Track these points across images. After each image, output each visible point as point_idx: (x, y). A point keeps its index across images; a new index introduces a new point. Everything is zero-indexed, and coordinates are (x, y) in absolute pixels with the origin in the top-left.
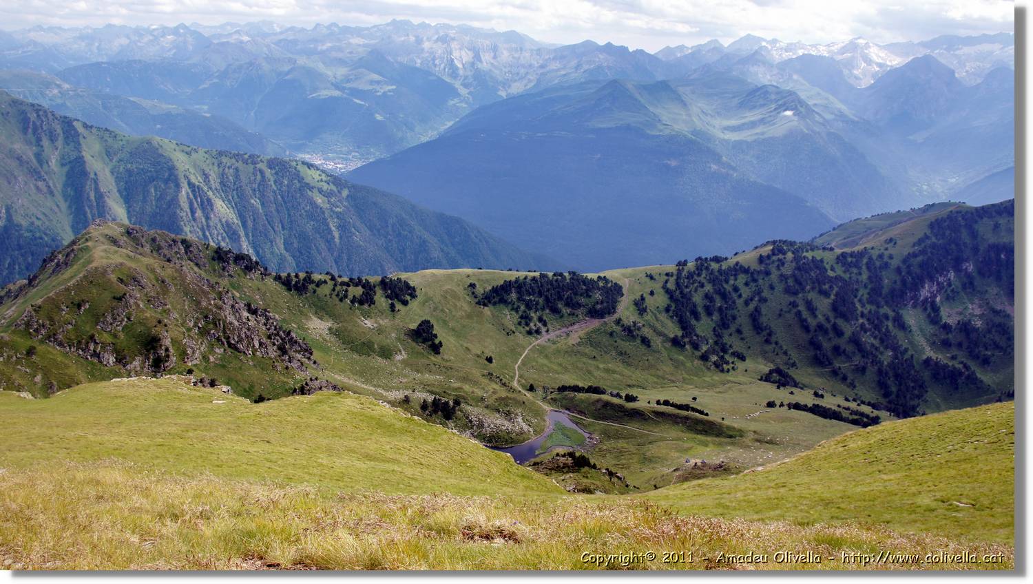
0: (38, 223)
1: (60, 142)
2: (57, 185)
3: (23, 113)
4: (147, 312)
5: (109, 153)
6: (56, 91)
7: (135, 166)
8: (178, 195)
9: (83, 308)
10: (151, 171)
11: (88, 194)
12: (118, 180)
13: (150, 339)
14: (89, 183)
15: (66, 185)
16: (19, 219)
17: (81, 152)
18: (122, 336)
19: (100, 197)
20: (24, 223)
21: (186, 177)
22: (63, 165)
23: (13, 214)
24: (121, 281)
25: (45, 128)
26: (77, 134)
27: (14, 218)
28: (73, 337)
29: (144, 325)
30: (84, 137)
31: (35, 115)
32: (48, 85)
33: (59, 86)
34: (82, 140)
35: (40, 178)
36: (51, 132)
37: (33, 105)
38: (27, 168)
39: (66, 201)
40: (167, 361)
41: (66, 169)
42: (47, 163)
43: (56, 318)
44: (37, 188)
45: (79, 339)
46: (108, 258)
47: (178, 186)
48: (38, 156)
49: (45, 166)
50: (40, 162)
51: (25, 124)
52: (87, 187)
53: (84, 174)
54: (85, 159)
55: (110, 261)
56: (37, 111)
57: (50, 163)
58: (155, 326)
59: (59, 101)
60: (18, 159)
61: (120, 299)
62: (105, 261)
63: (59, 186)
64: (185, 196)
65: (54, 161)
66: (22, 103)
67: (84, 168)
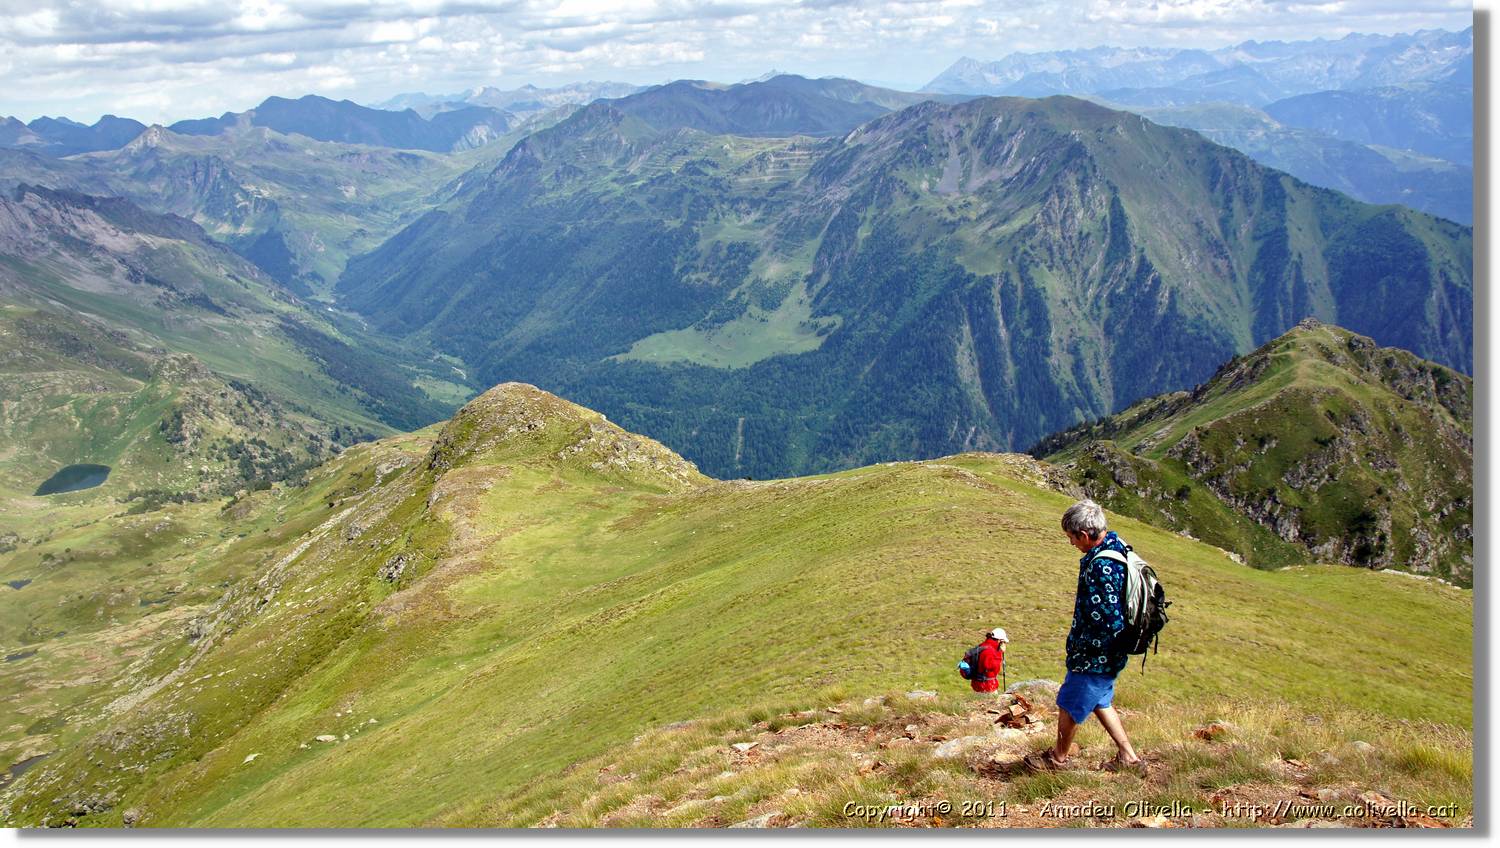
0: (1207, 316)
1: (1256, 206)
2: (1244, 267)
3: (1213, 162)
4: (1362, 472)
5: (1325, 228)
6: (1260, 133)
7: (1361, 249)
8: (1424, 301)
9: (1266, 446)
10: (1385, 259)
11: (1284, 284)
12: (1332, 266)
13: (1357, 514)
14: (1288, 267)
15: (1254, 268)
16: (1183, 308)
17: (1283, 221)
18: (1316, 500)
19: (1301, 290)
20: (1190, 315)
21: (1443, 273)
22: (1255, 238)
23: (1179, 300)
24: (1331, 416)
25: (1239, 184)
26: (1283, 195)
27: (1178, 306)
28: (1245, 486)
29: (1354, 490)
30: (1293, 201)
31: (1229, 165)
32: (1251, 123)
33: (1265, 126)
34: (1288, 204)
35: (1222, 254)
36: (1247, 191)
37: (1228, 150)
38: (1207, 239)
39: (1251, 290)
40: (1378, 556)
41: (1259, 244)
42: (1235, 234)
43: (1227, 454)
44: (1215, 267)
45: (1253, 491)
46: (1316, 378)
47: (1427, 287)
48: (1223, 222)
49: (1231, 239)
50: (1225, 232)
51: (1213, 176)
52: (1285, 274)
53: (1284, 253)
54: (1289, 232)
55: (1320, 383)
56: (1233, 160)
57: (1238, 234)
58: (1371, 497)
59: (1263, 147)
60: (1197, 224)
61: (1324, 444)
62: (1312, 383)
63: (1246, 268)
64: (1436, 304)
65: (1244, 231)
66: (1214, 147)
67: (1285, 245)
